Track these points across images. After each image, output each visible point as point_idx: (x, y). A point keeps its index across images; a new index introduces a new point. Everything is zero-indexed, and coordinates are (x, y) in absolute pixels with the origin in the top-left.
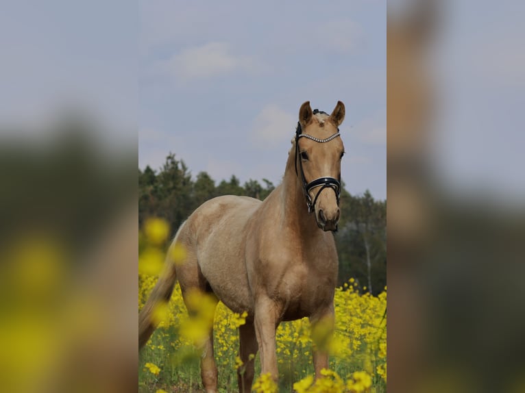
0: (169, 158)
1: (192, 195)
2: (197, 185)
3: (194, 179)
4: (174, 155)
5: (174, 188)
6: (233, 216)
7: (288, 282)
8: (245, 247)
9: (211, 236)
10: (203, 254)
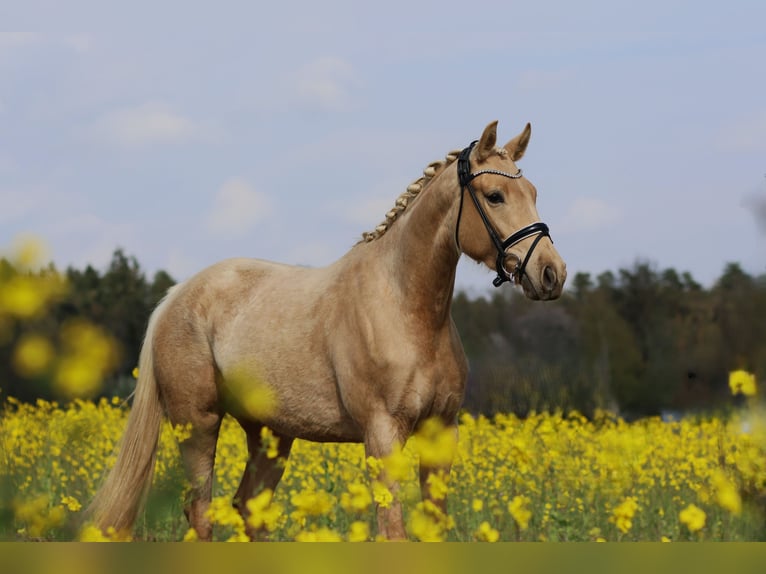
0: (116, 253)
1: (147, 301)
4: (123, 250)
5: (124, 292)
6: (274, 289)
7: (419, 391)
8: (325, 339)
9: (239, 319)
10: (226, 346)
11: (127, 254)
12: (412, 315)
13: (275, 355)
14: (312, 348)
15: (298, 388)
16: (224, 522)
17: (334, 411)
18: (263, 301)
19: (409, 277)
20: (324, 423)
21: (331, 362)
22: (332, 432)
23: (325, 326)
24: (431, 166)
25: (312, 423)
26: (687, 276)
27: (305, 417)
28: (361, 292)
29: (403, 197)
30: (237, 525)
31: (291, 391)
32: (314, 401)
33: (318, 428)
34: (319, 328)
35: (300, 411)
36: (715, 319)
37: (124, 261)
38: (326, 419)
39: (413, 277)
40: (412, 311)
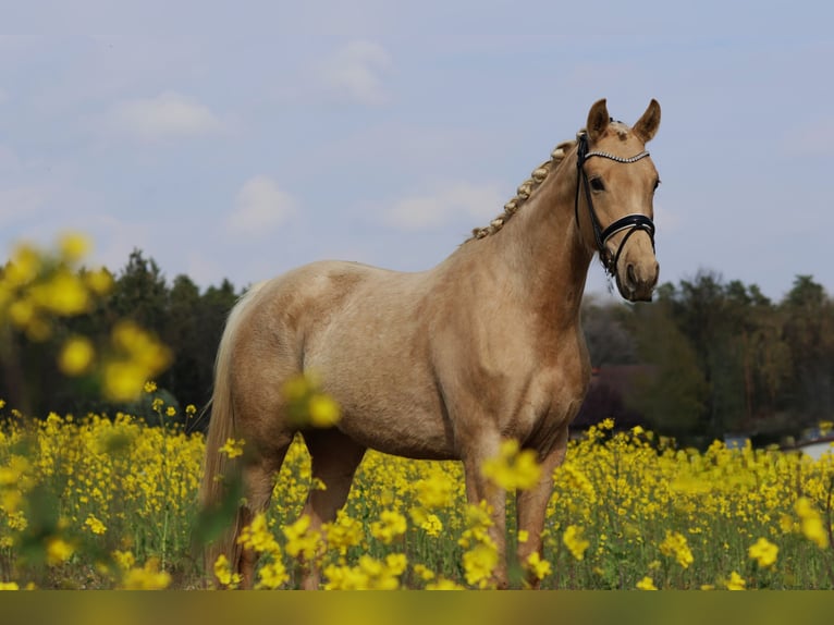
0: (133, 256)
1: (167, 308)
2: (174, 294)
3: (170, 284)
4: (140, 252)
5: (142, 298)
6: (370, 294)
7: (533, 403)
8: (428, 343)
9: (331, 327)
10: (316, 357)
11: (145, 256)
12: (535, 315)
13: (369, 363)
14: (412, 353)
15: (396, 397)
16: (261, 548)
17: (433, 424)
18: (359, 307)
19: (537, 271)
20: (421, 436)
21: (434, 368)
22: (429, 447)
23: (430, 328)
24: (560, 148)
25: (408, 436)
26: (754, 289)
27: (400, 430)
28: (474, 292)
29: (526, 185)
30: (273, 552)
31: (386, 401)
32: (411, 412)
33: (415, 442)
34: (422, 330)
35: (395, 422)
36: (783, 338)
37: (141, 263)
38: (423, 432)
39: (542, 271)
40: (536, 310)
